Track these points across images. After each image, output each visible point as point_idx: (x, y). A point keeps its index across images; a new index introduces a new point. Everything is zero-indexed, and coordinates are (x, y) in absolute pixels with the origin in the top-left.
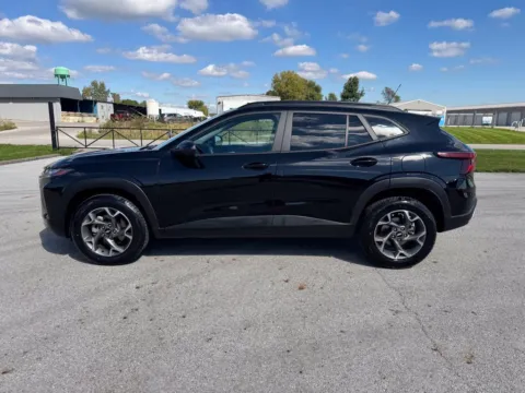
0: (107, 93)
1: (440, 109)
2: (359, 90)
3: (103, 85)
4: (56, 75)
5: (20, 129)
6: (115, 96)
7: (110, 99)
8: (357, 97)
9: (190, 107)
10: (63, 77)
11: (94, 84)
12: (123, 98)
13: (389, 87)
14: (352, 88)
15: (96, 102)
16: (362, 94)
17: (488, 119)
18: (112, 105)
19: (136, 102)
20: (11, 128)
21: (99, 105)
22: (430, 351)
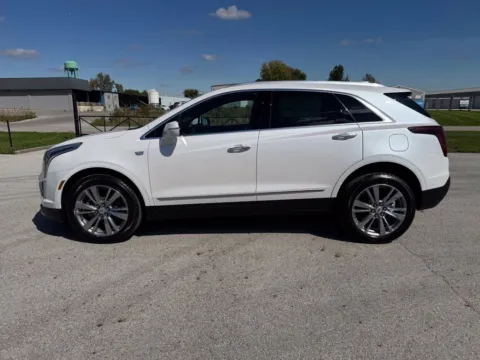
0: (111, 84)
1: (420, 93)
2: (344, 77)
3: (108, 77)
4: (66, 69)
5: (40, 117)
6: (118, 86)
7: (114, 89)
9: (186, 96)
10: (72, 70)
11: (100, 76)
13: (369, 73)
14: (338, 76)
15: (103, 93)
17: (465, 102)
18: (117, 95)
19: (137, 92)
20: (32, 118)
21: (106, 95)
22: (464, 307)
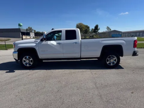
2: (99, 28)
3: (31, 28)
5: (12, 40)
7: (33, 31)
8: (98, 30)
10: (21, 26)
11: (29, 27)
12: (36, 31)
14: (96, 28)
16: (99, 29)
18: (34, 33)
19: (40, 32)
20: (9, 40)
21: (31, 33)
